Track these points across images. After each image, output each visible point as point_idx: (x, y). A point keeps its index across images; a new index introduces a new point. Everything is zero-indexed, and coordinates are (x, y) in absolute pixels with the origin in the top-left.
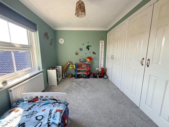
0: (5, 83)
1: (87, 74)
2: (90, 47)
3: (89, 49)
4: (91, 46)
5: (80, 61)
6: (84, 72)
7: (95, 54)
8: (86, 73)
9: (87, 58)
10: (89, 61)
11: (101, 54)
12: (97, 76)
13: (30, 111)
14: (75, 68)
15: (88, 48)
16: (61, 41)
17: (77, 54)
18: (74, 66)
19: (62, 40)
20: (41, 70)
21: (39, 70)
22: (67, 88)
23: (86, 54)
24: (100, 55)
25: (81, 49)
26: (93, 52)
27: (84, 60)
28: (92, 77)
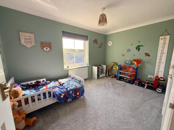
0: (68, 67)
1: (131, 78)
2: (141, 47)
3: (139, 50)
4: (143, 45)
5: (125, 63)
6: (127, 75)
7: (149, 55)
8: (129, 77)
9: (133, 60)
10: (136, 64)
11: (161, 57)
12: (145, 85)
13: (69, 81)
14: (118, 69)
15: (138, 48)
16: (110, 44)
17: (123, 55)
18: (118, 67)
19: (111, 42)
20: (88, 65)
21: (87, 65)
22: (101, 83)
23: (134, 55)
24: (158, 58)
25: (129, 50)
26: (146, 54)
27: (130, 63)
28: (136, 84)
